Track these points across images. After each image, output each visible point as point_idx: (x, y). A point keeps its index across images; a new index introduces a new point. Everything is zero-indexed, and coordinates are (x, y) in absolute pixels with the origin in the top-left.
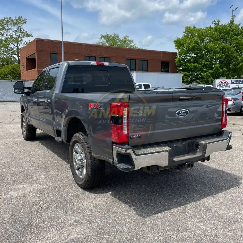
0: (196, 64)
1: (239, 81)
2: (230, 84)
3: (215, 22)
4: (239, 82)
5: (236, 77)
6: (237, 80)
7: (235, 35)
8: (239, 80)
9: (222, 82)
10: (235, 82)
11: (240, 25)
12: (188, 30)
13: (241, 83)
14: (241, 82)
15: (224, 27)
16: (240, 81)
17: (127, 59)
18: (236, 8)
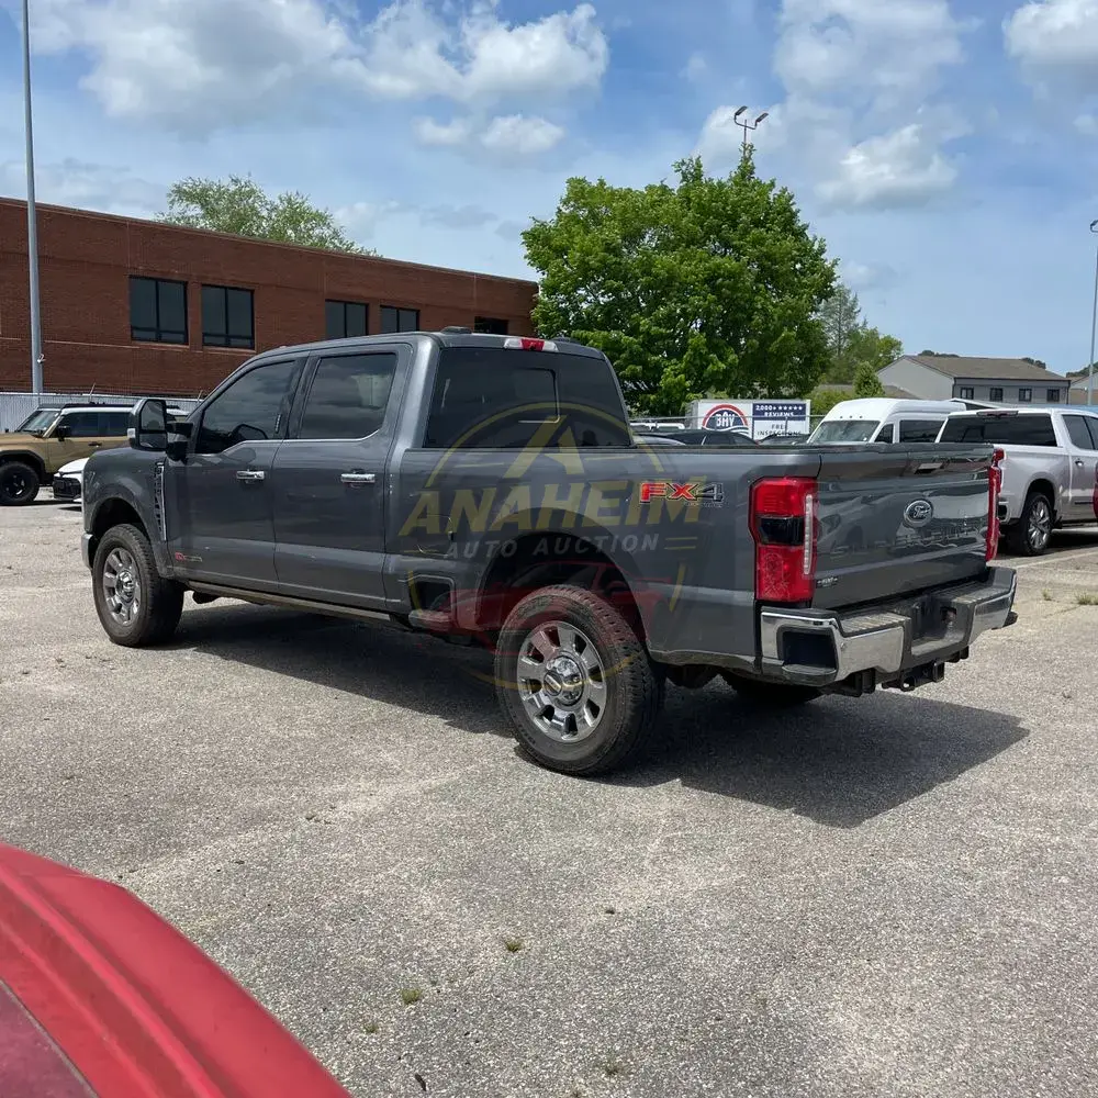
0: (614, 334)
1: (780, 408)
2: (750, 421)
3: (684, 168)
4: (783, 411)
5: (765, 391)
6: (773, 405)
7: (758, 224)
8: (783, 405)
9: (721, 413)
10: (768, 411)
11: (772, 184)
12: (580, 192)
13: (787, 414)
14: (787, 411)
15: (718, 190)
16: (785, 408)
17: (328, 300)
18: (759, 120)
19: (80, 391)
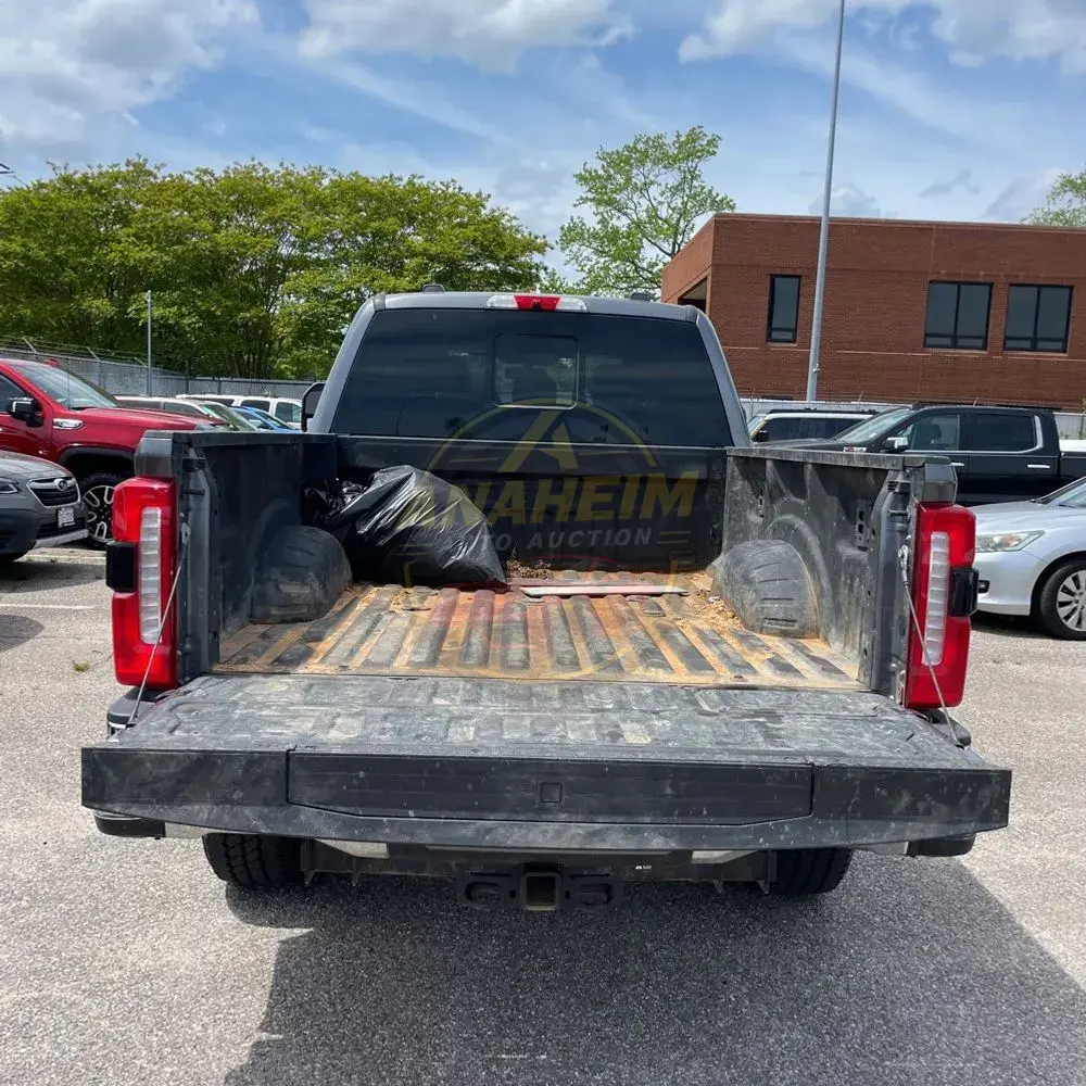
19: (849, 399)
